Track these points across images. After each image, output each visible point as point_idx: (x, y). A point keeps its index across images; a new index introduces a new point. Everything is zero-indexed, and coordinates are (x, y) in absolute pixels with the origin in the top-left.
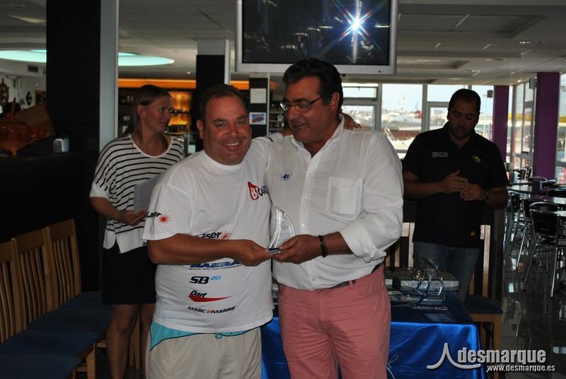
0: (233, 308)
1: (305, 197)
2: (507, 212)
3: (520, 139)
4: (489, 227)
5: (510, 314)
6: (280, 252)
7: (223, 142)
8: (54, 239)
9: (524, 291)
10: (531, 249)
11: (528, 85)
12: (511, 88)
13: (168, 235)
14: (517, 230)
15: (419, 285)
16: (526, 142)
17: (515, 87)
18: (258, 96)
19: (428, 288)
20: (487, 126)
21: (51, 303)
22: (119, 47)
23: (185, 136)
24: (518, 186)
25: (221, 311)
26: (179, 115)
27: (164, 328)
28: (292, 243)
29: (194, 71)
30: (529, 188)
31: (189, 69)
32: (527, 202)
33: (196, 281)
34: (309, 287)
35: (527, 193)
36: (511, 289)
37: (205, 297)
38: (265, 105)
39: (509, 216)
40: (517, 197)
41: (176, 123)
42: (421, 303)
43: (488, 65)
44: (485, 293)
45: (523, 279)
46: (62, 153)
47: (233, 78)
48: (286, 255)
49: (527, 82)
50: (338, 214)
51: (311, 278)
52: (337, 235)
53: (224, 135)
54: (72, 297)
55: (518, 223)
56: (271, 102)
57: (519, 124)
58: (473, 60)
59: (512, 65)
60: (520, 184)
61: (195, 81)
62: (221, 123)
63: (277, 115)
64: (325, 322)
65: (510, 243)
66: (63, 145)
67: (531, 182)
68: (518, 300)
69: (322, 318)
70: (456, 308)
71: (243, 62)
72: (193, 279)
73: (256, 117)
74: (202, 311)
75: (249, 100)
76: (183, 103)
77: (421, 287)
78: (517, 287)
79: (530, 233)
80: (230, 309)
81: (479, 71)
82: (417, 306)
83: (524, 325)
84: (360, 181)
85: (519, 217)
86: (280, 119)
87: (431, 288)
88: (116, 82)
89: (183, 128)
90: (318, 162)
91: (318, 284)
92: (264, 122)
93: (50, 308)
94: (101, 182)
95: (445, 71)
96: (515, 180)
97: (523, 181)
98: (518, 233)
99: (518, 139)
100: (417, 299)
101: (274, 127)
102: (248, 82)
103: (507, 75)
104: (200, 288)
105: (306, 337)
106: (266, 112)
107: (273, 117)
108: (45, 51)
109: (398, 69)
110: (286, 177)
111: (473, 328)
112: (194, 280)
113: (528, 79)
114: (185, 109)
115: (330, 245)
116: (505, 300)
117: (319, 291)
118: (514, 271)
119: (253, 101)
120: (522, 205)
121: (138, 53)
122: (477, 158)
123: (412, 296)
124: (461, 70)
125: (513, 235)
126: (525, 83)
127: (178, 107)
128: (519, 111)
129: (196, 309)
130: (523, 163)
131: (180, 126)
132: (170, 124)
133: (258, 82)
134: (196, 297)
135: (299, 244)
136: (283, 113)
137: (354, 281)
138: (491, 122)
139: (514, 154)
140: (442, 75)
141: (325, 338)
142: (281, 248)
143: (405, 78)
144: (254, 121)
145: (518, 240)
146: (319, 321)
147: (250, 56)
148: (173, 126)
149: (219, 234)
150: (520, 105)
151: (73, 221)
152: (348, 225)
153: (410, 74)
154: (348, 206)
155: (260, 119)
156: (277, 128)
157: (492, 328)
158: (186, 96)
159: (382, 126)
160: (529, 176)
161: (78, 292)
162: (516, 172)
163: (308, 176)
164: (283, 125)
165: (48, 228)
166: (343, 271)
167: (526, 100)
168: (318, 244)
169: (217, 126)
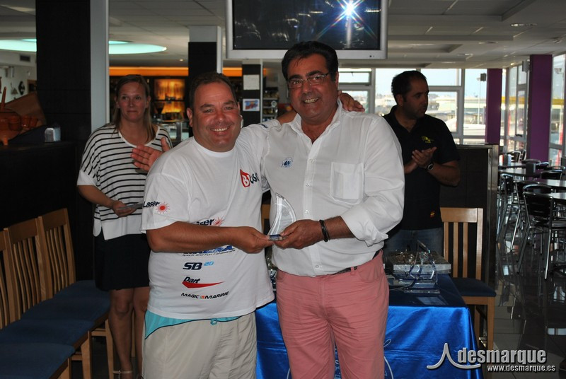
0: (227, 294)
1: (308, 182)
2: (501, 194)
3: (514, 122)
4: (482, 210)
5: (505, 297)
6: (281, 238)
7: (211, 128)
8: (47, 228)
9: (518, 273)
10: (525, 231)
11: (521, 67)
12: (504, 71)
13: (168, 223)
14: (511, 212)
15: (412, 268)
16: (520, 125)
17: (508, 70)
18: (251, 83)
19: (420, 271)
20: (480, 109)
21: (45, 293)
22: (109, 35)
23: (178, 123)
24: (512, 169)
25: (215, 297)
26: (173, 102)
27: (159, 317)
28: (293, 229)
29: (187, 58)
30: (523, 171)
31: (182, 56)
32: (521, 185)
33: (190, 267)
34: (312, 274)
35: (521, 175)
36: (506, 272)
37: (199, 282)
38: (259, 91)
39: (503, 199)
40: (510, 179)
41: (170, 111)
42: (414, 287)
43: (481, 49)
44: (478, 276)
45: (517, 262)
46: (54, 142)
47: (226, 64)
48: (287, 242)
49: (520, 65)
50: (342, 199)
51: (314, 265)
52: (339, 219)
53: (211, 120)
54: (66, 286)
55: (512, 206)
56: (265, 88)
57: (512, 107)
58: (465, 43)
59: (505, 48)
60: (514, 167)
61: (187, 69)
62: (208, 108)
63: (270, 101)
64: (327, 308)
65: (504, 226)
66: (54, 134)
67: (525, 165)
68: (513, 283)
69: (324, 304)
70: (449, 291)
71: (234, 48)
72: (186, 265)
73: (249, 104)
74: (196, 297)
75: (242, 86)
76: (176, 90)
77: (413, 271)
78: (512, 270)
79: (523, 217)
80: (223, 294)
81: (472, 55)
82: (410, 289)
83: (518, 307)
84: (362, 165)
85: (513, 200)
86: (274, 105)
87: (423, 272)
88: (107, 71)
89: (176, 115)
90: (319, 148)
91: (321, 270)
92: (257, 109)
93: (44, 298)
94: (88, 170)
95: (439, 55)
96: (509, 163)
97: (517, 164)
98: (512, 216)
99: (512, 122)
100: (409, 283)
101: (268, 114)
102: (241, 69)
103: (500, 58)
104: (194, 274)
105: (307, 324)
106: (259, 98)
107: (267, 104)
108: (35, 40)
109: (389, 54)
110: (286, 164)
111: (465, 311)
112: (188, 266)
113: (521, 62)
114: (178, 97)
115: (331, 230)
116: (500, 283)
117: (321, 277)
118: (508, 254)
119: (246, 87)
120: (516, 188)
121: (130, 41)
122: (427, 138)
123: (404, 279)
124: (454, 53)
125: (507, 218)
126: (518, 66)
127: (172, 95)
128: (513, 94)
129: (189, 295)
130: (517, 146)
131: (174, 114)
132: (164, 111)
133: (251, 69)
134: (189, 283)
135: (300, 230)
136: (276, 99)
137: (356, 268)
138: (485, 105)
139: (508, 137)
140: (435, 59)
141: (325, 323)
142: (282, 235)
143: (398, 63)
144: (247, 107)
145: (512, 223)
146: (321, 307)
147: (241, 42)
148: (167, 113)
149: (212, 221)
150: (513, 88)
151: (65, 210)
152: (349, 209)
153: (403, 59)
154: (351, 192)
155: (253, 105)
156: (271, 114)
157: (485, 311)
158: (180, 84)
159: (376, 111)
160: (523, 158)
161: (72, 281)
162: (509, 155)
163: (309, 163)
164: (277, 111)
165: (40, 218)
166: (346, 256)
167: (520, 83)
168: (319, 229)
169: (205, 112)
